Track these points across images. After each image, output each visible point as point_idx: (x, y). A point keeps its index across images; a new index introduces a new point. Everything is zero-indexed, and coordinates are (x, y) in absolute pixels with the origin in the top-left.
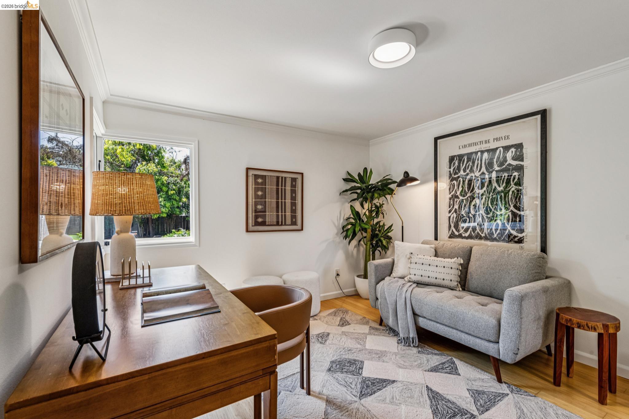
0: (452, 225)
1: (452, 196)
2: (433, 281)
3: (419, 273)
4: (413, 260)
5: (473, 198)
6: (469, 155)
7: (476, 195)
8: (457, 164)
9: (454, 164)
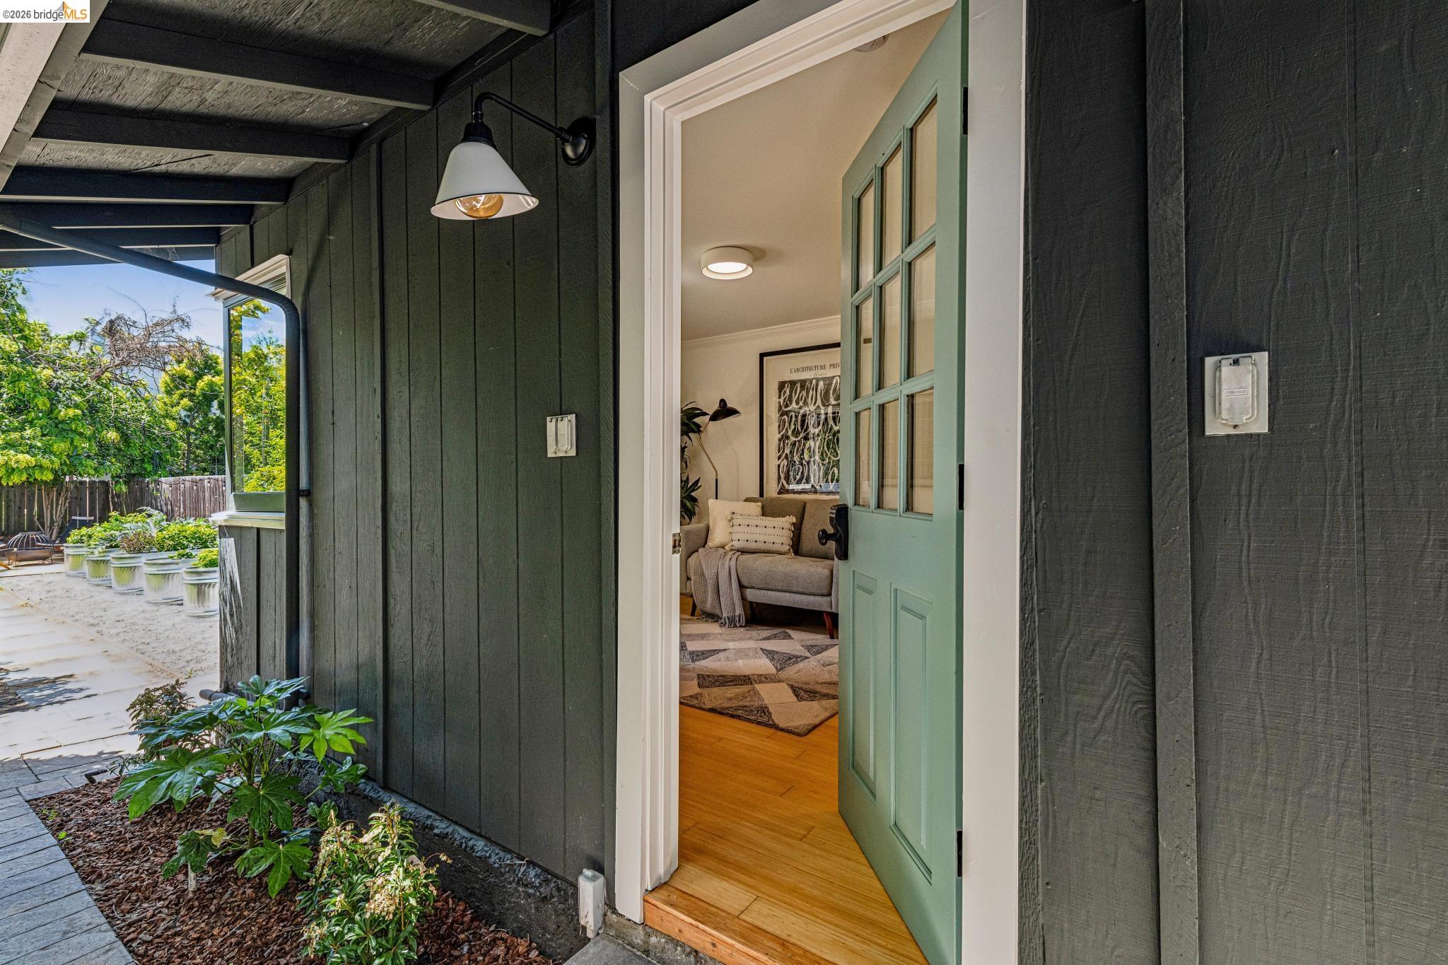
0: (782, 476)
1: (782, 436)
2: (761, 546)
3: (743, 537)
4: (736, 522)
5: (806, 438)
6: (803, 383)
7: (811, 436)
8: (788, 393)
9: (785, 392)
